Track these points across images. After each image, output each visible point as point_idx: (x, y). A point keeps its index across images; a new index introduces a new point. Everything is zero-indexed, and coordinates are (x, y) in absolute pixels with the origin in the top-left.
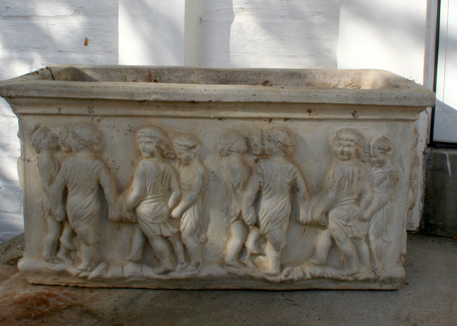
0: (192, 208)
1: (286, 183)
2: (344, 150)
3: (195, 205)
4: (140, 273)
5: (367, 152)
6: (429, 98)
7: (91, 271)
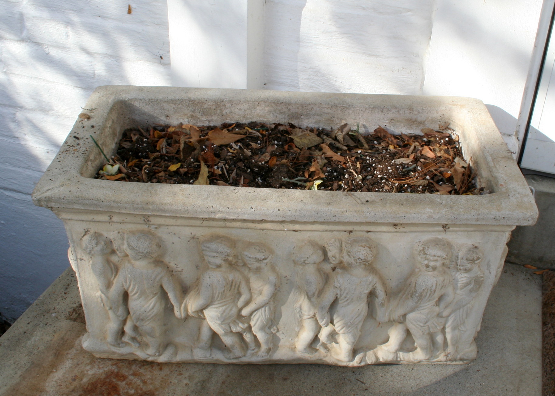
0: (263, 309)
1: (365, 294)
2: (430, 264)
3: (266, 306)
4: (210, 357)
5: (454, 260)
6: (530, 219)
7: (159, 355)
